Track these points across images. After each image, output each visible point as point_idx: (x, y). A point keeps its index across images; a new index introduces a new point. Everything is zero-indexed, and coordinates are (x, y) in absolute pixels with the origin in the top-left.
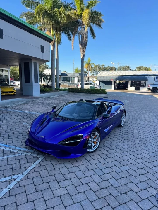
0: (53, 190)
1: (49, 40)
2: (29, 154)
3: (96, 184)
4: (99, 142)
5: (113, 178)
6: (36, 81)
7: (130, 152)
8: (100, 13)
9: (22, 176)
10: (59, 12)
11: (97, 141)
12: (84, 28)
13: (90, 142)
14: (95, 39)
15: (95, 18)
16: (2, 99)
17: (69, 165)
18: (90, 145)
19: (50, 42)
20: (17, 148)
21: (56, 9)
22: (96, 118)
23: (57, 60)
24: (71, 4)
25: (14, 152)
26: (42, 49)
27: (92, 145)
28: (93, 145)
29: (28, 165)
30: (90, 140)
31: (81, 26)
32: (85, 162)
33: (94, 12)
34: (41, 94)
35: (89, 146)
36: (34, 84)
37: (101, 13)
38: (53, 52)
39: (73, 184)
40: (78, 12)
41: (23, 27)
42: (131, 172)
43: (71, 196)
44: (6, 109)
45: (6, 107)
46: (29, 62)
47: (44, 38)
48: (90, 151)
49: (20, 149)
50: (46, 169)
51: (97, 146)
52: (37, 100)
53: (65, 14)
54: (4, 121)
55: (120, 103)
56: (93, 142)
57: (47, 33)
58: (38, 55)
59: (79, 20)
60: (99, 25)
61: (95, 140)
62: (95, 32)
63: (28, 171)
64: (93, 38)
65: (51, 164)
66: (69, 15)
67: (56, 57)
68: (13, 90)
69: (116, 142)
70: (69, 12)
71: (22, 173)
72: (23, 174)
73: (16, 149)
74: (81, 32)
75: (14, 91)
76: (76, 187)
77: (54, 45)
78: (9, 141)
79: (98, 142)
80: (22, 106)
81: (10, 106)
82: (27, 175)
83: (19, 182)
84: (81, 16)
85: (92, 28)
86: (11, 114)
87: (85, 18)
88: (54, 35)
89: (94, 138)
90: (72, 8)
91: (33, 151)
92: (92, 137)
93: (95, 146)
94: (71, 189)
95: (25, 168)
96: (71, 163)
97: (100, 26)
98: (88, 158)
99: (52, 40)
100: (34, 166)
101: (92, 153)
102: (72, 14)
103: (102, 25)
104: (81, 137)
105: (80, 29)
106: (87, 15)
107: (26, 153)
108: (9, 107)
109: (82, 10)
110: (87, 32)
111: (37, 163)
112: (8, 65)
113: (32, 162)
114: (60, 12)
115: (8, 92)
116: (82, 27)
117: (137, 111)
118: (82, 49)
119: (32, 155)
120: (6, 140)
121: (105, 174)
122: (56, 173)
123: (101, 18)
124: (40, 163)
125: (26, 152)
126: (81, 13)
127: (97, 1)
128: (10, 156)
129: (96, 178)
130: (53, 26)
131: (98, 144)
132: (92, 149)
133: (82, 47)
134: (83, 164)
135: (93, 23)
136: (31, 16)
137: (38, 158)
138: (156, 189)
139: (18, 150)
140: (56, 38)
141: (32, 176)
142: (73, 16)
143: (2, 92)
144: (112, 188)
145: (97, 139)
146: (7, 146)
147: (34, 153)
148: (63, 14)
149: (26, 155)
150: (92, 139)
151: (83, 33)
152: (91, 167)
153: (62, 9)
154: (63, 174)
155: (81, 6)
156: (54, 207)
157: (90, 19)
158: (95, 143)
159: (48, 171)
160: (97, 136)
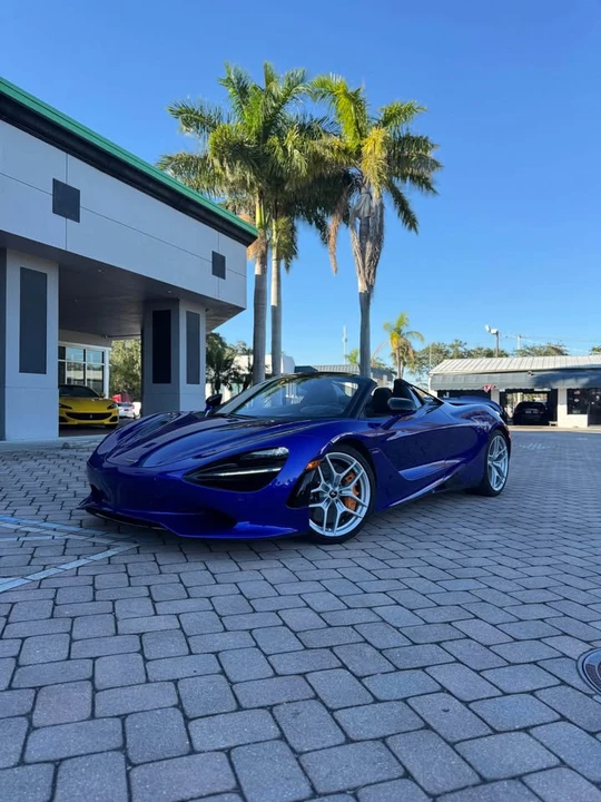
0: (120, 617)
1: (246, 238)
2: (81, 538)
3: (314, 615)
4: (367, 503)
5: (398, 604)
6: (194, 378)
7: (505, 551)
8: (425, 141)
9: (19, 582)
10: (281, 145)
11: (359, 496)
12: (369, 193)
13: (327, 495)
15: (407, 159)
17: (223, 567)
18: (324, 506)
19: (247, 244)
20: (45, 524)
21: (274, 140)
23: (276, 311)
24: (322, 120)
25: (28, 532)
26: (219, 265)
27: (333, 509)
28: (341, 509)
29: (63, 559)
30: (327, 489)
31: (360, 187)
32: (297, 563)
33: (404, 139)
35: (320, 509)
36: (185, 388)
37: (430, 140)
38: (260, 282)
39: (214, 610)
40: (350, 141)
42: (488, 594)
43: (186, 637)
44: (62, 453)
45: (65, 448)
46: (169, 312)
47: (225, 226)
48: (327, 534)
49: (55, 526)
50: (126, 572)
51: (359, 520)
53: (301, 150)
56: (344, 499)
57: (243, 217)
58: (207, 286)
59: (352, 171)
60: (423, 183)
61: (350, 492)
63: (51, 571)
64: (410, 227)
65: (155, 561)
66: (316, 153)
67: (272, 300)
68: (110, 408)
69: (451, 525)
70: (317, 146)
71: (23, 577)
72: (29, 577)
73: (39, 527)
74: (357, 209)
75: (110, 414)
76: (220, 616)
77: (264, 260)
78: (27, 510)
79: (361, 501)
81: (78, 442)
82: (41, 580)
84: (359, 154)
85: (400, 194)
86: (71, 461)
87: (372, 163)
88: (265, 226)
89: (344, 483)
90: (325, 132)
91: (99, 533)
92: (335, 474)
93: (351, 515)
94: (198, 620)
95: (45, 566)
96: (237, 562)
97: (429, 187)
98: (315, 553)
99: (255, 238)
100: (82, 562)
101: (337, 546)
102: (326, 147)
103: (433, 176)
104: (281, 461)
105: (353, 201)
106: (378, 147)
107: (71, 536)
108: (78, 448)
109: (361, 133)
110: (382, 206)
111: (96, 557)
112: (103, 336)
113: (79, 556)
114: (285, 149)
115: (89, 414)
116: (363, 190)
118: (364, 267)
119: (94, 540)
120: (16, 508)
121: (366, 593)
122: (161, 581)
123: (431, 154)
124: (110, 557)
125: (71, 533)
126: (358, 141)
127: (415, 107)
128: (9, 539)
129: (322, 601)
130: (261, 193)
131: (362, 512)
132: (336, 529)
133: (363, 260)
134: (285, 566)
135: (404, 177)
136: (190, 165)
137: (109, 548)
138: (588, 642)
139: (47, 529)
140: (274, 237)
141: (58, 583)
142: (329, 155)
143: (69, 414)
144: (382, 626)
145: (358, 488)
146: (13, 519)
147: (102, 536)
148: (296, 152)
149: (67, 540)
150: (335, 486)
151: (365, 211)
152: (317, 575)
153: (292, 137)
154: (187, 585)
155: (357, 123)
156: (98, 657)
157: (388, 160)
158: (350, 502)
159: (129, 577)
160: (356, 475)
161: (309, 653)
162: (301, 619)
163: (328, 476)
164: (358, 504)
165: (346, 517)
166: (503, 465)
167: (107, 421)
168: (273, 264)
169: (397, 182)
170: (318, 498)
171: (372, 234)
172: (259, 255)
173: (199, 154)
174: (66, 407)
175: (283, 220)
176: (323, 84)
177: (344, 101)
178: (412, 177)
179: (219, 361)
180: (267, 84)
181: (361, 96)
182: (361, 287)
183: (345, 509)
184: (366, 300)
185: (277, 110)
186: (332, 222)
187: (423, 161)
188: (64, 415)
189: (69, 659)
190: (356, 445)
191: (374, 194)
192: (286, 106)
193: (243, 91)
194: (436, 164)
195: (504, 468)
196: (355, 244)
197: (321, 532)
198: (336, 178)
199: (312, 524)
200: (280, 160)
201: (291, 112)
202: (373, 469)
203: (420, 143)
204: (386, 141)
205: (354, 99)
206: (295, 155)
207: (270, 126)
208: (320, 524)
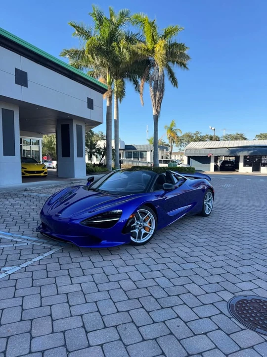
0: (58, 286)
1: (102, 90)
2: (39, 244)
3: (132, 283)
4: (154, 229)
5: (164, 276)
6: (80, 155)
7: (208, 247)
8: (183, 45)
9: (18, 268)
10: (118, 46)
11: (151, 226)
12: (158, 69)
13: (138, 226)
14: (177, 86)
15: (175, 54)
16: (23, 182)
17: (97, 259)
18: (137, 231)
19: (103, 93)
20: (23, 237)
21: (114, 44)
22: (152, 190)
23: (116, 122)
24: (137, 34)
25: (17, 241)
26: (90, 104)
27: (140, 232)
28: (143, 231)
29: (33, 256)
30: (138, 224)
31: (154, 66)
32: (125, 256)
33: (174, 44)
34: (87, 175)
35: (135, 232)
36: (76, 159)
37: (185, 45)
38: (109, 109)
39: (94, 281)
40: (149, 45)
41: (59, 69)
42: (199, 271)
43: (84, 295)
44: (25, 193)
45: (26, 190)
46: (68, 125)
47: (93, 86)
48: (138, 242)
49: (27, 238)
50: (59, 262)
51: (151, 236)
52: (78, 182)
53: (127, 49)
54: (16, 206)
55: (205, 177)
56: (144, 228)
57: (100, 80)
58: (86, 114)
59: (150, 58)
60: (183, 65)
61: (147, 224)
62: (176, 76)
63: (29, 263)
64: (174, 85)
65: (70, 256)
66: (134, 51)
67: (114, 117)
68: (43, 168)
69: (188, 233)
70: (133, 47)
71: (18, 266)
72: (21, 266)
73: (21, 238)
74: (152, 76)
75: (44, 171)
76: (97, 284)
77: (111, 98)
78: (16, 228)
79: (151, 228)
80: (50, 189)
81: (31, 188)
82: (26, 267)
83: (10, 275)
84: (153, 51)
85: (171, 70)
86: (30, 199)
87: (159, 56)
88: (111, 83)
89: (145, 221)
90: (138, 40)
91: (45, 241)
92: (141, 218)
93: (147, 234)
94: (88, 286)
95: (26, 260)
96: (102, 256)
97: (185, 66)
98: (133, 250)
99: (106, 90)
100: (41, 257)
101: (142, 247)
102: (138, 48)
103: (188, 63)
104: (119, 215)
105: (151, 72)
106: (162, 49)
107: (34, 243)
108: (31, 190)
109: (154, 41)
110: (163, 75)
111: (46, 255)
112: (38, 133)
113: (39, 254)
114: (120, 48)
115: (34, 171)
116: (155, 68)
118: (155, 103)
119: (44, 245)
120: (10, 227)
121: (152, 271)
122: (73, 267)
123: (186, 52)
124: (51, 255)
125: (34, 241)
126: (153, 46)
127: (179, 28)
128: (9, 246)
129: (136, 276)
130: (109, 69)
131: (152, 232)
132: (142, 239)
133: (155, 100)
134: (121, 258)
135: (173, 62)
136: (76, 54)
137: (50, 249)
138: (233, 294)
139: (24, 239)
140: (115, 89)
141: (33, 268)
142: (139, 52)
143: (25, 171)
144: (157, 288)
145: (150, 222)
146: (10, 234)
147: (47, 243)
148: (124, 50)
149: (33, 245)
150: (141, 222)
151: (156, 78)
152: (133, 262)
153: (123, 42)
154: (83, 269)
155: (153, 37)
156: (52, 305)
157: (167, 54)
158: (147, 229)
159: (60, 264)
160: (149, 217)
161: (130, 301)
162: (127, 285)
163: (138, 219)
164: (150, 229)
165: (145, 234)
166: (211, 204)
167: (42, 174)
168: (114, 100)
169: (170, 64)
170: (134, 228)
171: (159, 88)
172: (108, 97)
173: (80, 49)
174: (24, 168)
175: (120, 80)
176: (137, 18)
177: (147, 26)
178: (177, 63)
179: (92, 146)
180: (111, 17)
181: (156, 23)
182: (154, 112)
183: (145, 232)
184: (156, 118)
185: (116, 30)
186: (141, 82)
187: (182, 55)
188: (24, 172)
189: (41, 306)
190: (151, 206)
191: (159, 71)
192: (120, 27)
193: (100, 19)
194: (188, 57)
195: (211, 205)
196: (152, 92)
197: (135, 241)
198: (143, 62)
199: (132, 238)
200: (117, 53)
201: (122, 30)
202: (157, 217)
203: (182, 47)
204: (165, 46)
205: (152, 24)
206: (124, 51)
207: (113, 37)
208: (135, 238)
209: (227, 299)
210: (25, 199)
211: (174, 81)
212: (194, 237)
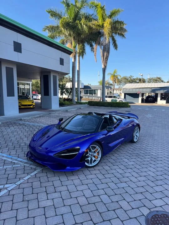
0: (39, 201)
1: (69, 53)
2: (28, 165)
3: (85, 199)
4: (100, 157)
5: (106, 194)
6: (55, 94)
7: (135, 169)
8: (123, 22)
9: (14, 186)
10: (80, 23)
11: (98, 155)
12: (106, 38)
13: (90, 156)
14: (117, 49)
15: (117, 28)
16: (20, 112)
17: (64, 178)
19: (70, 54)
20: (19, 159)
21: (77, 22)
22: (99, 131)
23: (78, 71)
24: (93, 14)
25: (14, 163)
26: (62, 62)
27: (91, 159)
28: (94, 159)
29: (23, 175)
30: (90, 154)
31: (103, 36)
32: (82, 177)
33: (117, 22)
34: (59, 107)
35: (88, 160)
36: (53, 97)
37: (124, 22)
38: (74, 64)
39: (61, 197)
40: (100, 22)
41: (42, 40)
42: (128, 190)
43: (55, 208)
44: (20, 122)
45: (21, 120)
46: (48, 75)
47: (63, 50)
48: (90, 166)
49: (21, 160)
50: (40, 181)
51: (98, 161)
52: (54, 113)
53: (86, 25)
54: (15, 133)
55: (134, 117)
56: (94, 156)
57: (68, 46)
58: (59, 68)
59: (100, 31)
61: (96, 154)
62: (117, 42)
63: (22, 181)
64: (115, 48)
65: (47, 176)
66: (90, 26)
67: (77, 68)
68: (32, 103)
69: (122, 157)
70: (90, 24)
71: (15, 183)
72: (16, 184)
73: (16, 160)
74: (102, 43)
75: (33, 105)
76: (63, 200)
77: (75, 57)
78: (13, 152)
80: (36, 119)
81: (25, 118)
82: (19, 184)
83: (9, 191)
84: (103, 26)
85: (114, 38)
86: (23, 127)
87: (106, 30)
88: (75, 47)
89: (95, 152)
90: (93, 19)
91: (32, 163)
92: (92, 150)
93: (96, 160)
94: (58, 202)
95: (20, 178)
96: (67, 176)
97: (123, 36)
98: (86, 172)
99: (72, 52)
100: (29, 176)
101: (92, 169)
102: (93, 24)
103: (125, 34)
104: (78, 150)
105: (102, 39)
106: (108, 25)
107: (25, 165)
108: (24, 120)
109: (104, 20)
110: (109, 43)
111: (33, 174)
112: (29, 79)
113: (28, 173)
114: (81, 24)
115: (27, 105)
117: (158, 127)
118: (104, 60)
119: (31, 166)
120: (10, 151)
121: (98, 189)
122: (48, 185)
123: (124, 27)
124: (35, 174)
125: (25, 163)
126: (102, 23)
127: (120, 10)
128: (10, 166)
129: (88, 193)
130: (74, 37)
131: (99, 159)
132: (93, 164)
133: (104, 58)
134: (79, 178)
135: (116, 33)
136: (53, 29)
137: (35, 170)
138: (149, 209)
139: (19, 161)
140: (78, 50)
141: (24, 186)
142: (94, 27)
143: (21, 105)
144: (101, 203)
145: (98, 153)
146: (10, 157)
147: (33, 165)
148: (84, 26)
149: (24, 166)
150: (92, 153)
151: (104, 44)
152: (86, 182)
153: (83, 21)
154: (55, 186)
155: (103, 16)
156: (35, 217)
157: (111, 28)
158: (96, 157)
159: (41, 183)
160: (98, 150)
161: (84, 214)
162: (82, 200)
163: (90, 151)
164: (98, 157)
165: (95, 161)
167: (32, 107)
168: (77, 58)
169: (114, 35)
170: (88, 157)
171: (106, 50)
172: (73, 56)
173: (55, 25)
174: (20, 103)
175: (81, 45)
176: (93, 3)
177: (99, 9)
178: (119, 34)
179: (63, 87)
180: (76, 3)
181: (105, 8)
182: (103, 66)
184: (104, 70)
185: (78, 12)
186: (95, 46)
187: (122, 29)
188: (20, 105)
189: (28, 218)
190: (99, 142)
191: (106, 39)
192: (81, 10)
193: (68, 5)
194: (125, 30)
195: (138, 135)
196: (101, 54)
197: (88, 165)
198: (96, 34)
199: (86, 163)
200: (80, 27)
201: (82, 12)
202: (103, 150)
203: (121, 23)
204: (111, 23)
205: (102, 8)
207: (77, 17)
208: (88, 163)
209: (145, 214)
210: (21, 127)
211: (115, 46)
212: (126, 160)
